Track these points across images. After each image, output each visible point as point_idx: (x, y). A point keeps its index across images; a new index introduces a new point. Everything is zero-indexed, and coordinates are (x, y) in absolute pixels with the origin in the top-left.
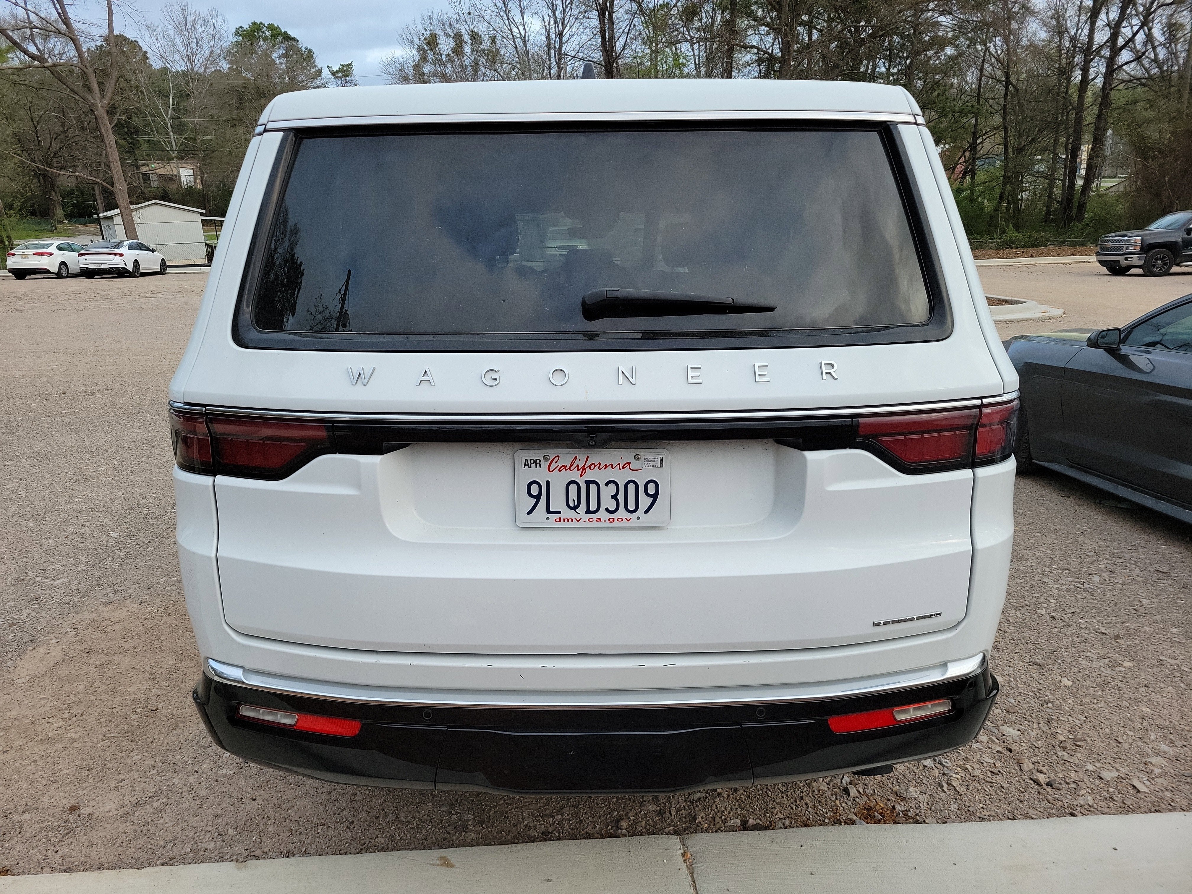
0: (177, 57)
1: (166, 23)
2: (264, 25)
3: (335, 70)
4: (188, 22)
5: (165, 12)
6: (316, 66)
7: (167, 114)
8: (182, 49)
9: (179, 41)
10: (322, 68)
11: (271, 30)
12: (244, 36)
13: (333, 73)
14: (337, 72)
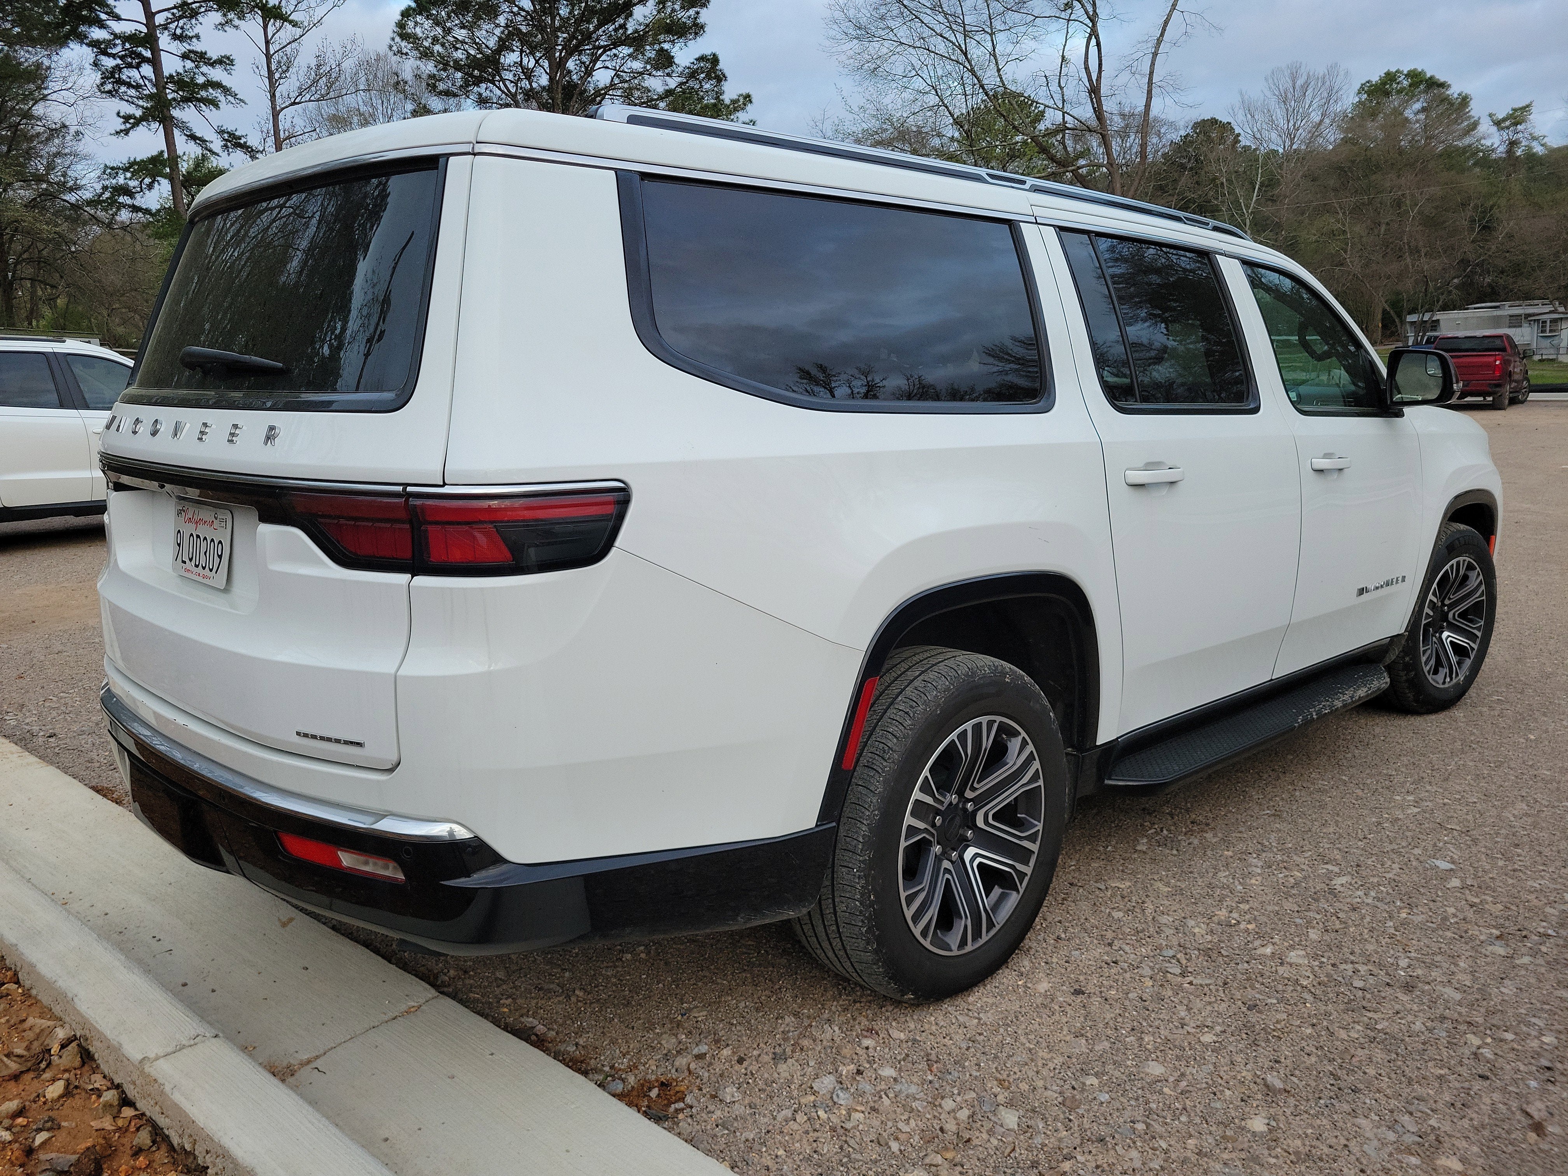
0: (1274, 135)
1: (1269, 94)
2: (1401, 73)
3: (1500, 117)
4: (1297, 87)
5: (1270, 81)
6: (1470, 117)
7: (1247, 208)
8: (1282, 123)
9: (1279, 114)
10: (1479, 118)
11: (1412, 78)
12: (1369, 93)
13: (1498, 123)
14: (1504, 120)
